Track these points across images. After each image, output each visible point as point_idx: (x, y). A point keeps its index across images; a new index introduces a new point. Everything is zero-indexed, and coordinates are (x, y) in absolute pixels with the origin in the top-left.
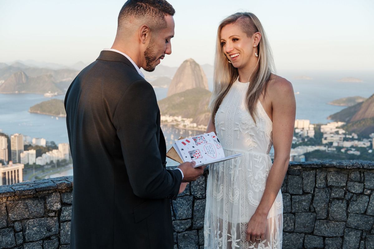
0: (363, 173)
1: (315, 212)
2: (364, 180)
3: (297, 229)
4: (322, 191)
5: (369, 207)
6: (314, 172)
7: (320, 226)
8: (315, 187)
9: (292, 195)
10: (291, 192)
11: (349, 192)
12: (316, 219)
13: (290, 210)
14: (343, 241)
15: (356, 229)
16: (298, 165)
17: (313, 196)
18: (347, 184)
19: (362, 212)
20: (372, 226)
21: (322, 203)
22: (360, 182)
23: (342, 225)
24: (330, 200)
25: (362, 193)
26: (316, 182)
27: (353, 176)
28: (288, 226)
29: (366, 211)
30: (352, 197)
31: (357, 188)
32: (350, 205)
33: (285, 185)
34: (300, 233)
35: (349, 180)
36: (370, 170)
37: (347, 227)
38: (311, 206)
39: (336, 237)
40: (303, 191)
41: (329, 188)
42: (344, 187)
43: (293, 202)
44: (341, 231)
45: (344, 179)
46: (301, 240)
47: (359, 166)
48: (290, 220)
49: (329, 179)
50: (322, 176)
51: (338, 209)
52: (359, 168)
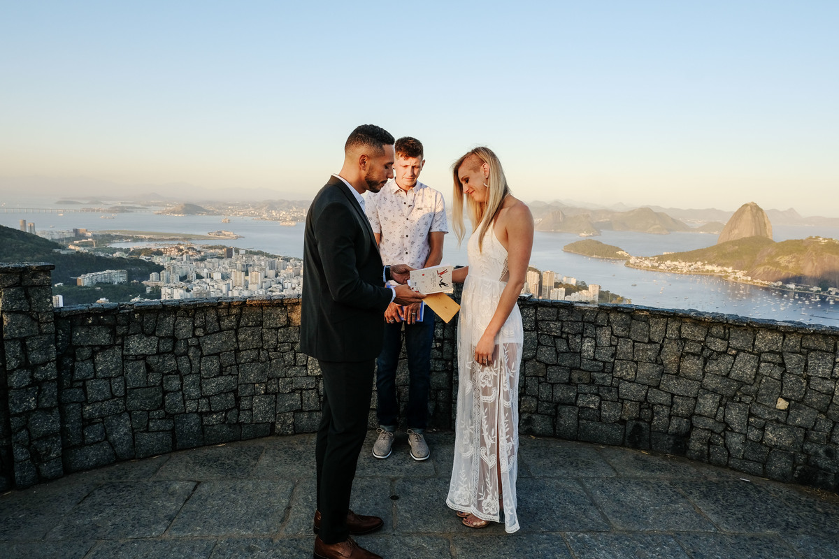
0: (729, 329)
1: (662, 364)
2: (729, 337)
3: (639, 380)
4: (673, 343)
5: (733, 369)
6: (665, 320)
7: (668, 381)
8: (665, 337)
9: (634, 341)
10: (633, 338)
11: (708, 348)
12: (662, 373)
13: (631, 358)
14: (696, 403)
15: (714, 392)
16: (645, 310)
17: (662, 347)
18: (705, 339)
19: (724, 374)
20: (736, 393)
21: (672, 355)
22: (722, 339)
23: (696, 386)
24: (682, 354)
25: (725, 353)
26: (666, 332)
27: (714, 330)
28: (628, 374)
29: (728, 374)
30: (711, 355)
31: (719, 345)
32: (708, 364)
33: (628, 329)
34: (643, 385)
35: (708, 334)
36: (738, 326)
37: (702, 387)
38: (658, 358)
39: (687, 397)
40: (649, 339)
41: (683, 340)
42: (702, 342)
43: (635, 350)
44: (695, 391)
45: (703, 333)
46: (643, 393)
47: (721, 320)
48: (631, 368)
49: (683, 331)
50: (675, 325)
51: (691, 366)
52: (721, 323)
